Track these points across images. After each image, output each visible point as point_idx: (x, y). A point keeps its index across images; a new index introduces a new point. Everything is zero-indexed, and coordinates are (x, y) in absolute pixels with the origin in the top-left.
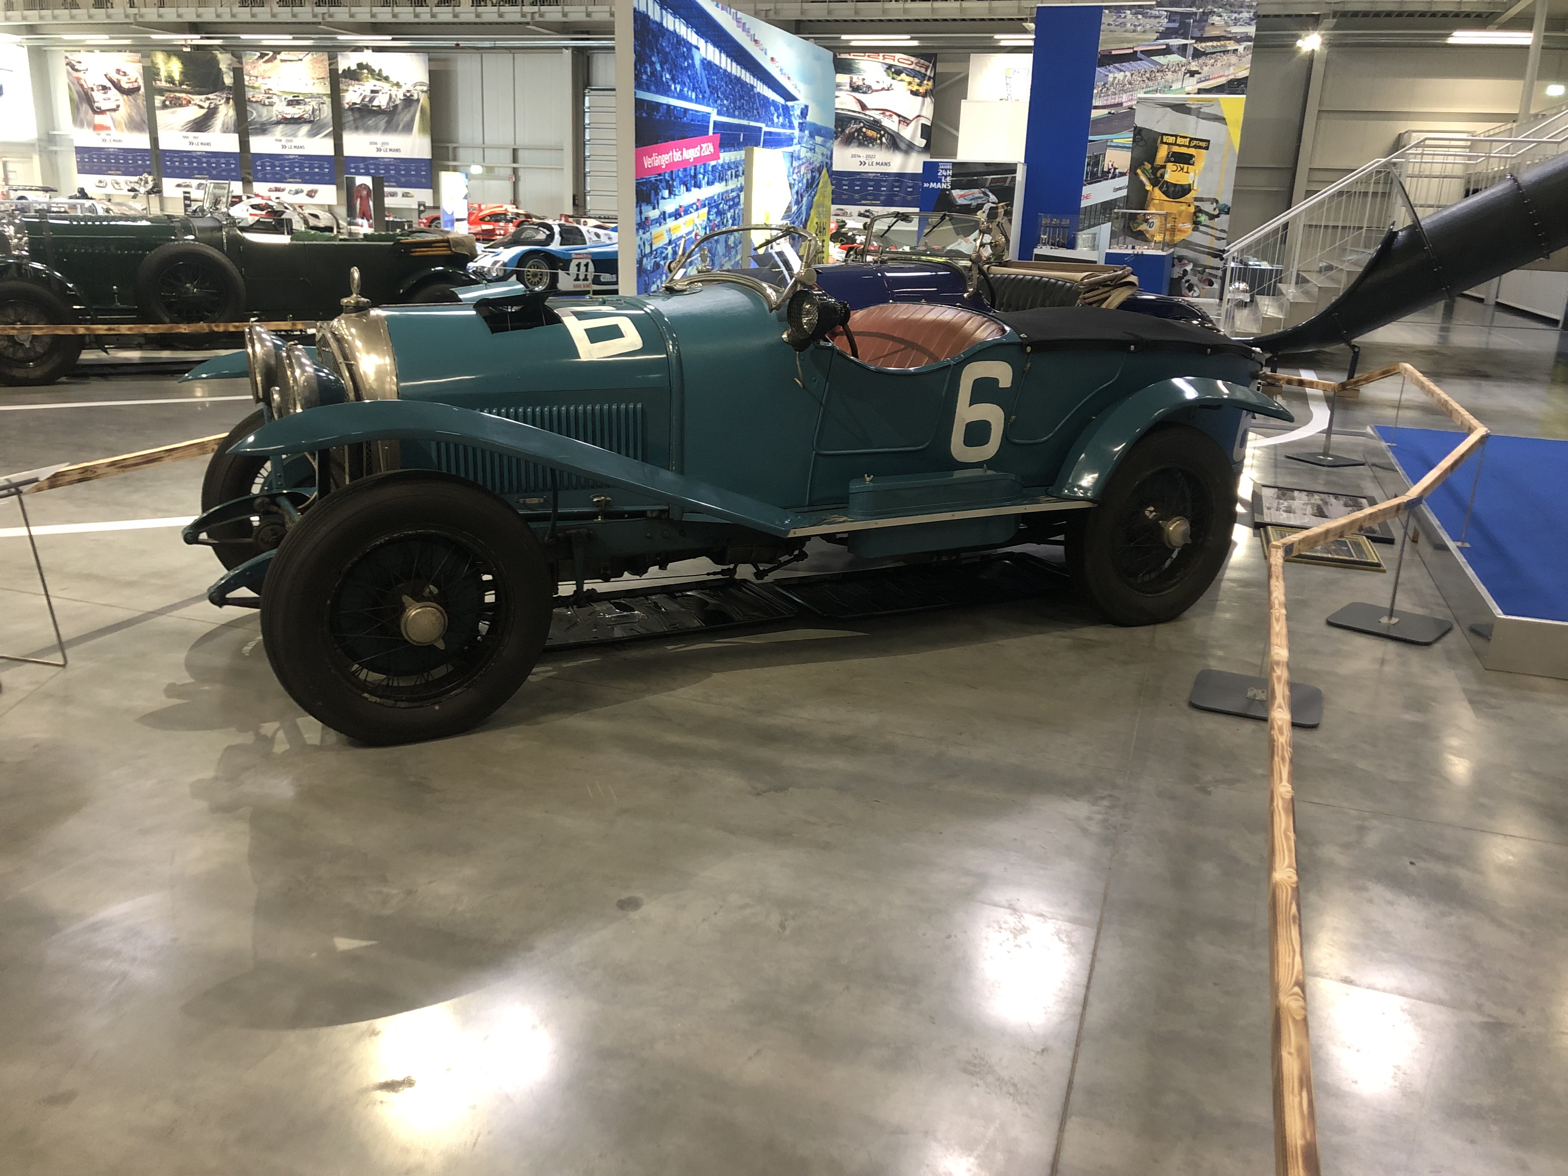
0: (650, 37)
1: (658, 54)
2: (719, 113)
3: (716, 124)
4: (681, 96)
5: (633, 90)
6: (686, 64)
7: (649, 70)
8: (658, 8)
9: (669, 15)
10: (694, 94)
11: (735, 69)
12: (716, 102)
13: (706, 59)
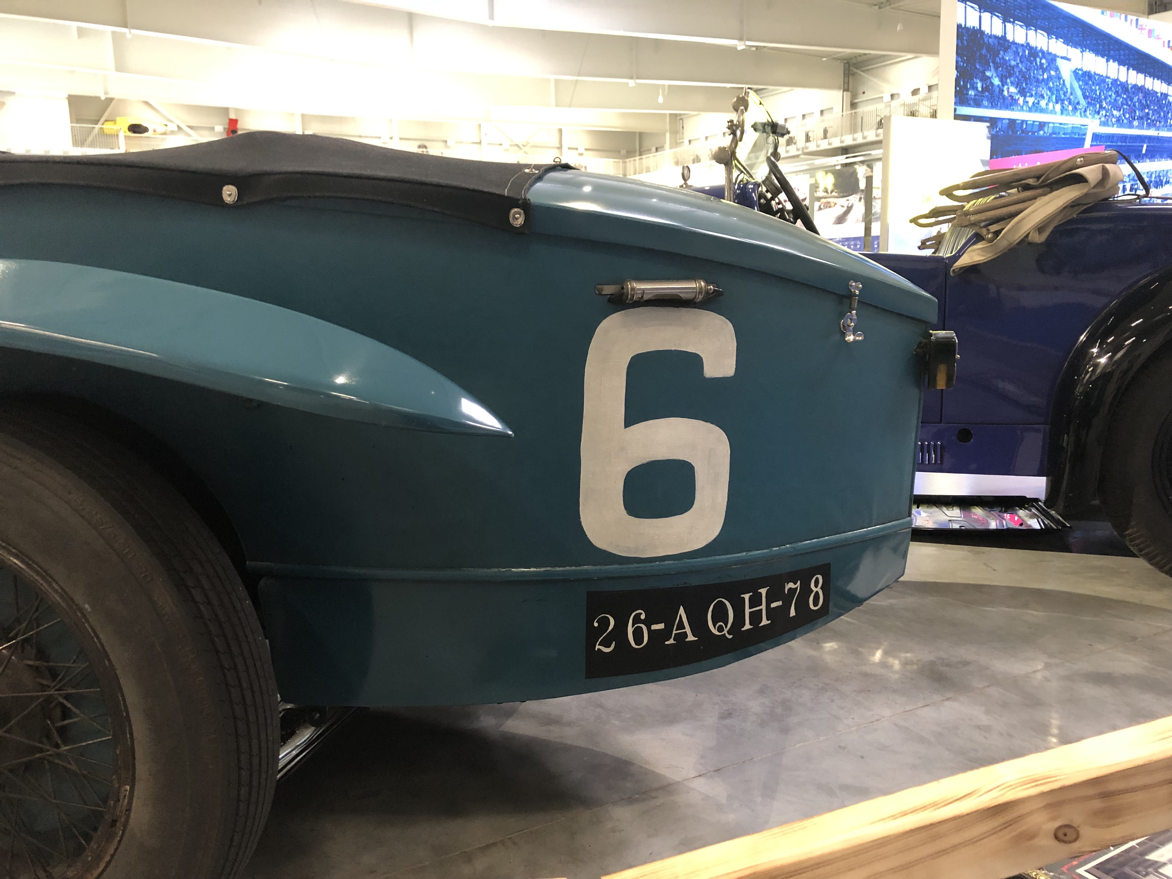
0: (984, 52)
1: (996, 69)
2: (1104, 124)
3: (1096, 137)
4: (1035, 108)
5: (953, 107)
6: (1045, 76)
7: (979, 85)
8: (997, 22)
9: (1017, 28)
10: (1058, 107)
11: (1135, 78)
12: (1098, 113)
13: (1081, 70)
